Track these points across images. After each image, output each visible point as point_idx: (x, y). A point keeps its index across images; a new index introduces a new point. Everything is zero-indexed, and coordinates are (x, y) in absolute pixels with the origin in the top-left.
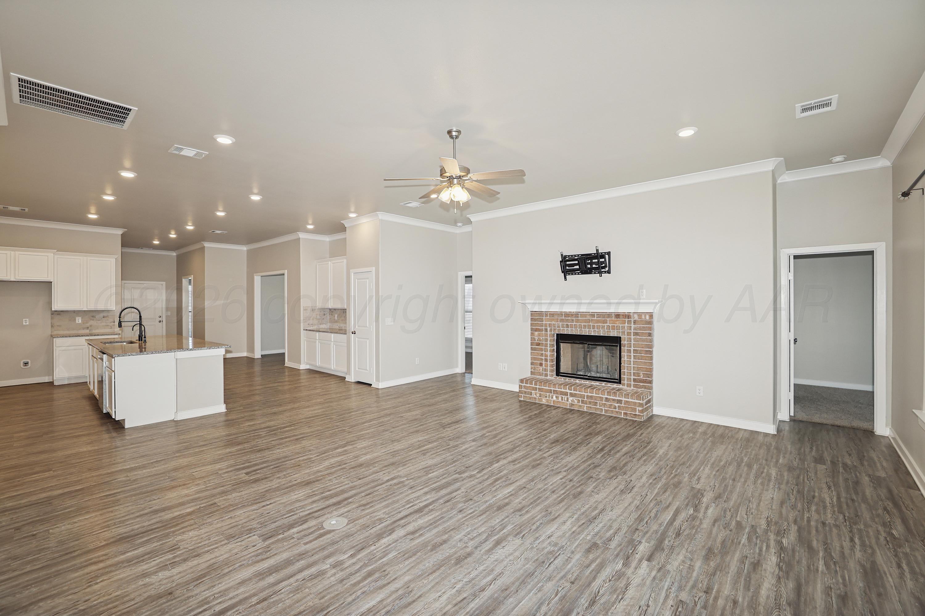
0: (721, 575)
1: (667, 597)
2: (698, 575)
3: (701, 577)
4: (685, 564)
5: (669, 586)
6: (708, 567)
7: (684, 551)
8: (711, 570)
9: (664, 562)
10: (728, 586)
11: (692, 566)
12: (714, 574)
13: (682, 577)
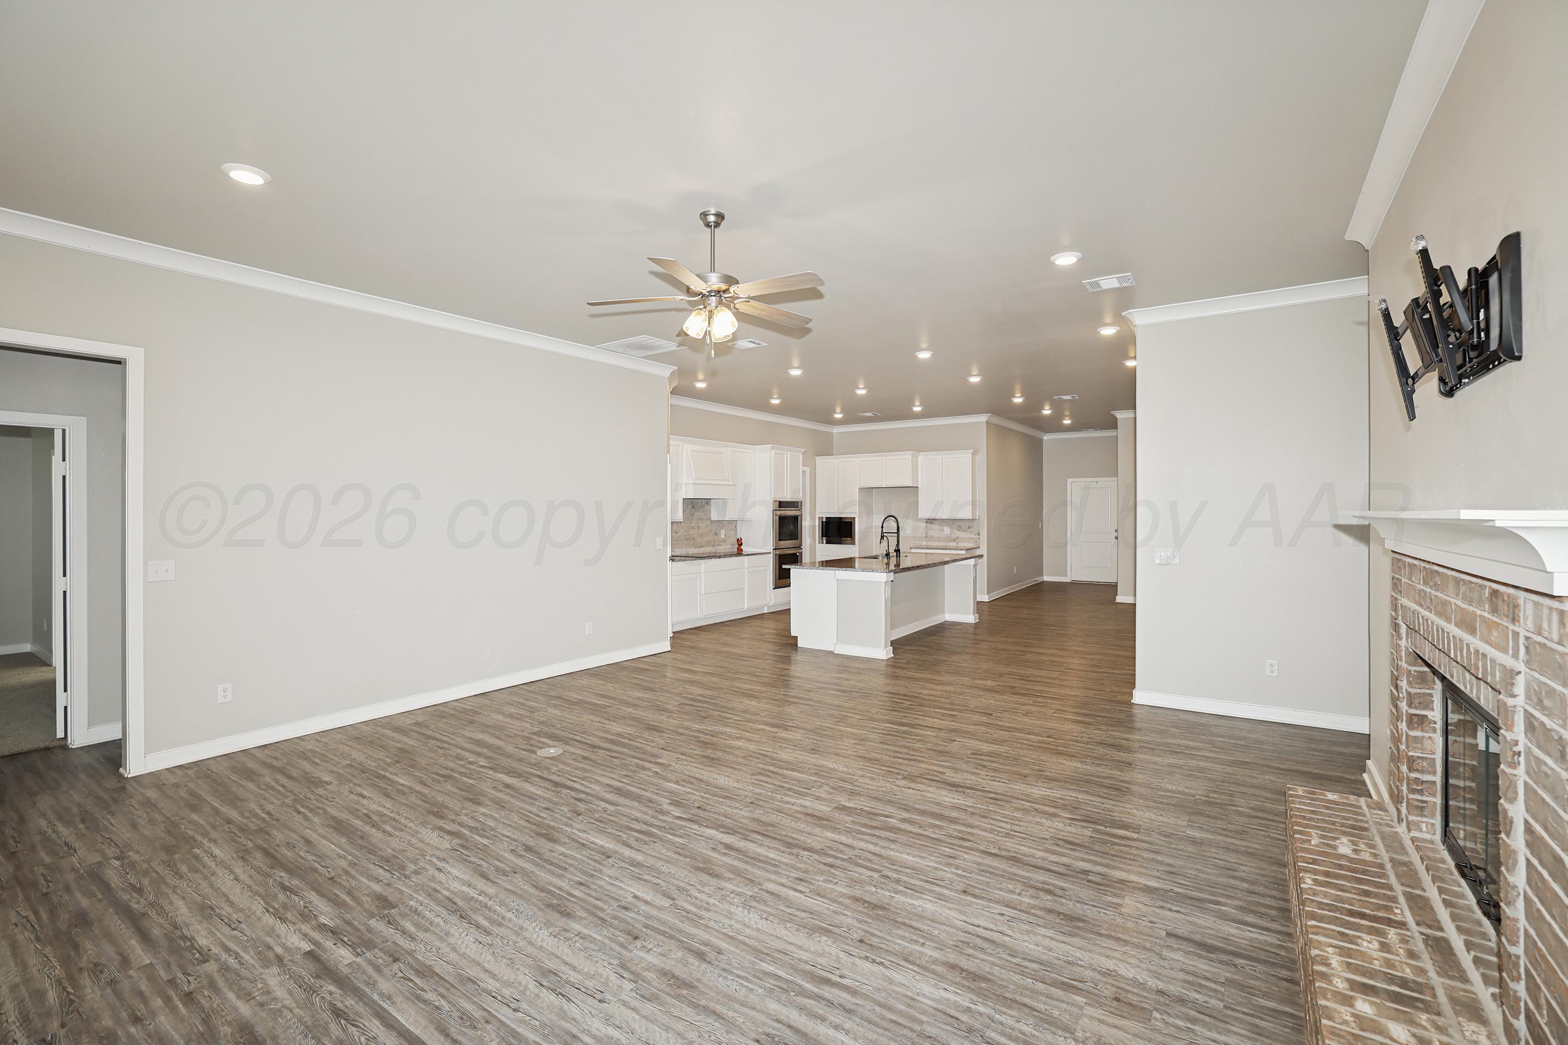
0: (195, 1030)
1: (227, 950)
2: (225, 998)
3: (218, 1001)
4: (262, 993)
5: (242, 957)
6: (226, 1020)
7: (289, 1002)
8: (217, 1021)
9: (289, 970)
10: (168, 1027)
11: (249, 1000)
12: (206, 1021)
13: (242, 979)
